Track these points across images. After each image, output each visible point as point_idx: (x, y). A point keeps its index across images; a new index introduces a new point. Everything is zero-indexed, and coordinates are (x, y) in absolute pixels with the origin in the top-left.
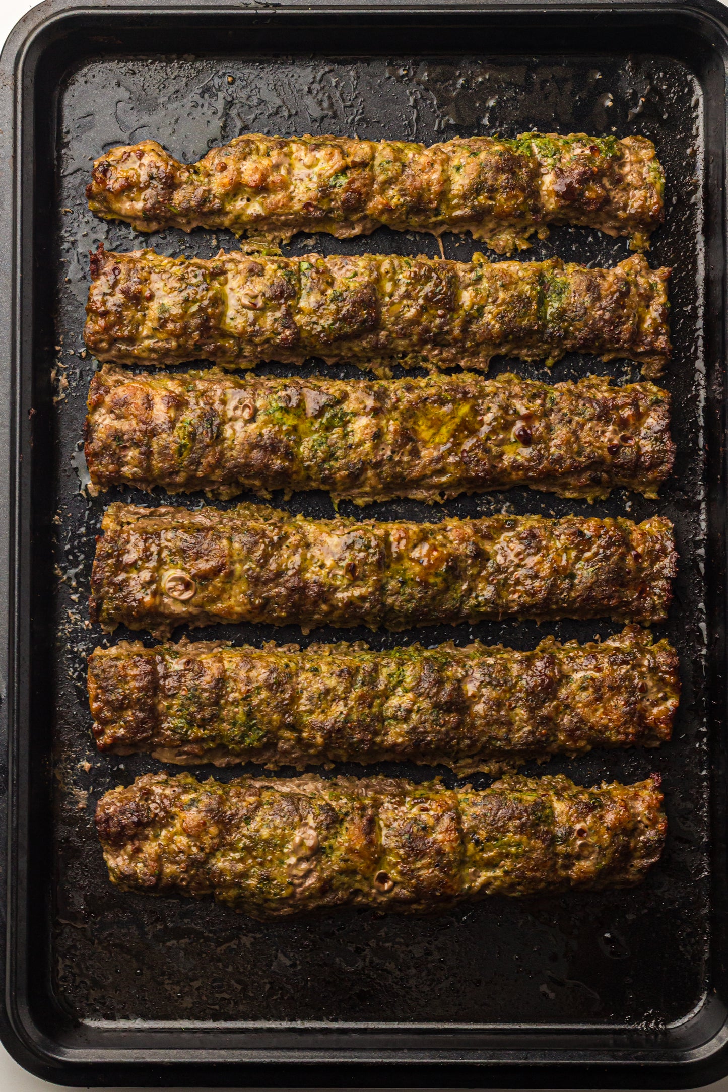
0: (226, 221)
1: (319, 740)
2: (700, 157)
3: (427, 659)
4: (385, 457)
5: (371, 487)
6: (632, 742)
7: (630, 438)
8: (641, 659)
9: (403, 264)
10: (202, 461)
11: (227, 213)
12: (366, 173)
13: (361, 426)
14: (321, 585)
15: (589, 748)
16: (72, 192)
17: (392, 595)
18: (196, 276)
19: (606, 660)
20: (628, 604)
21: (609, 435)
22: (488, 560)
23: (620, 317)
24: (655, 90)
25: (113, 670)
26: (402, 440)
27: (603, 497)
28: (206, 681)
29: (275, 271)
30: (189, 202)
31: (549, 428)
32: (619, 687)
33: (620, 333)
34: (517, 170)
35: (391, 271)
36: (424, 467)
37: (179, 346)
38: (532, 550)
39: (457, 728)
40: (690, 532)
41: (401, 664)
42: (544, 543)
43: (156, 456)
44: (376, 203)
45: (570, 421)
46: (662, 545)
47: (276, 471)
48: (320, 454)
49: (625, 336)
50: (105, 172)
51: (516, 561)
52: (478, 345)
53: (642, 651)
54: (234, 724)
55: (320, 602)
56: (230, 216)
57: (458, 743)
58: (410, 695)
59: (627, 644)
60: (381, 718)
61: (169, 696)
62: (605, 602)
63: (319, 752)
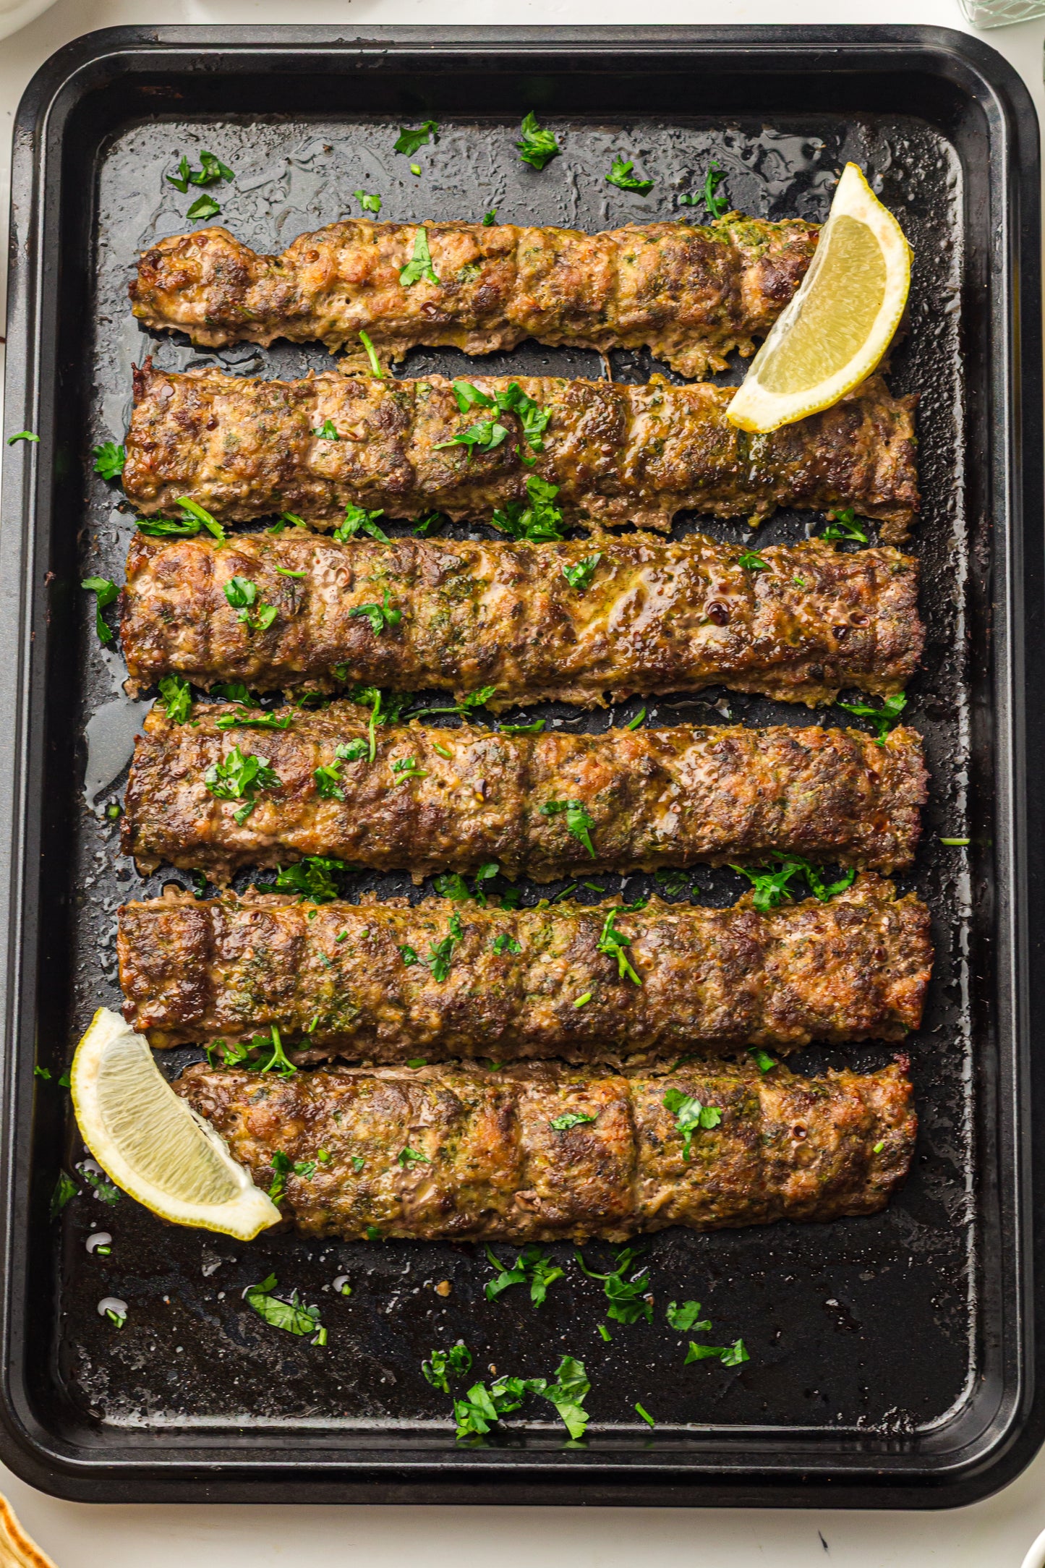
0: (318, 328)
1: (435, 1020)
2: (958, 252)
3: (584, 916)
4: (529, 641)
5: (510, 682)
6: (866, 1030)
7: (863, 618)
8: (880, 916)
9: (556, 385)
10: (281, 643)
11: (319, 318)
12: (507, 263)
13: (496, 597)
14: (438, 810)
15: (808, 1038)
16: (112, 296)
17: (536, 826)
18: (275, 398)
19: (831, 917)
20: (861, 841)
21: (836, 613)
22: (670, 781)
23: (850, 455)
24: (897, 163)
25: (151, 925)
26: (552, 617)
27: (828, 702)
28: (280, 940)
29: (382, 393)
30: (267, 302)
31: (753, 602)
32: (848, 953)
33: (849, 477)
34: (710, 262)
35: (539, 393)
36: (583, 655)
37: (252, 493)
38: (729, 768)
39: (624, 1007)
40: (946, 750)
41: (548, 921)
42: (745, 758)
43: (217, 637)
44: (519, 304)
45: (781, 595)
46: (906, 762)
47: (380, 657)
48: (440, 633)
49: (856, 480)
50: (154, 263)
51: (708, 781)
52: (657, 494)
53: (881, 905)
54: (318, 1000)
55: (438, 833)
56: (324, 322)
57: (627, 1029)
58: (560, 961)
59: (860, 898)
60: (521, 993)
61: (228, 961)
62: (829, 838)
63: (435, 1038)
